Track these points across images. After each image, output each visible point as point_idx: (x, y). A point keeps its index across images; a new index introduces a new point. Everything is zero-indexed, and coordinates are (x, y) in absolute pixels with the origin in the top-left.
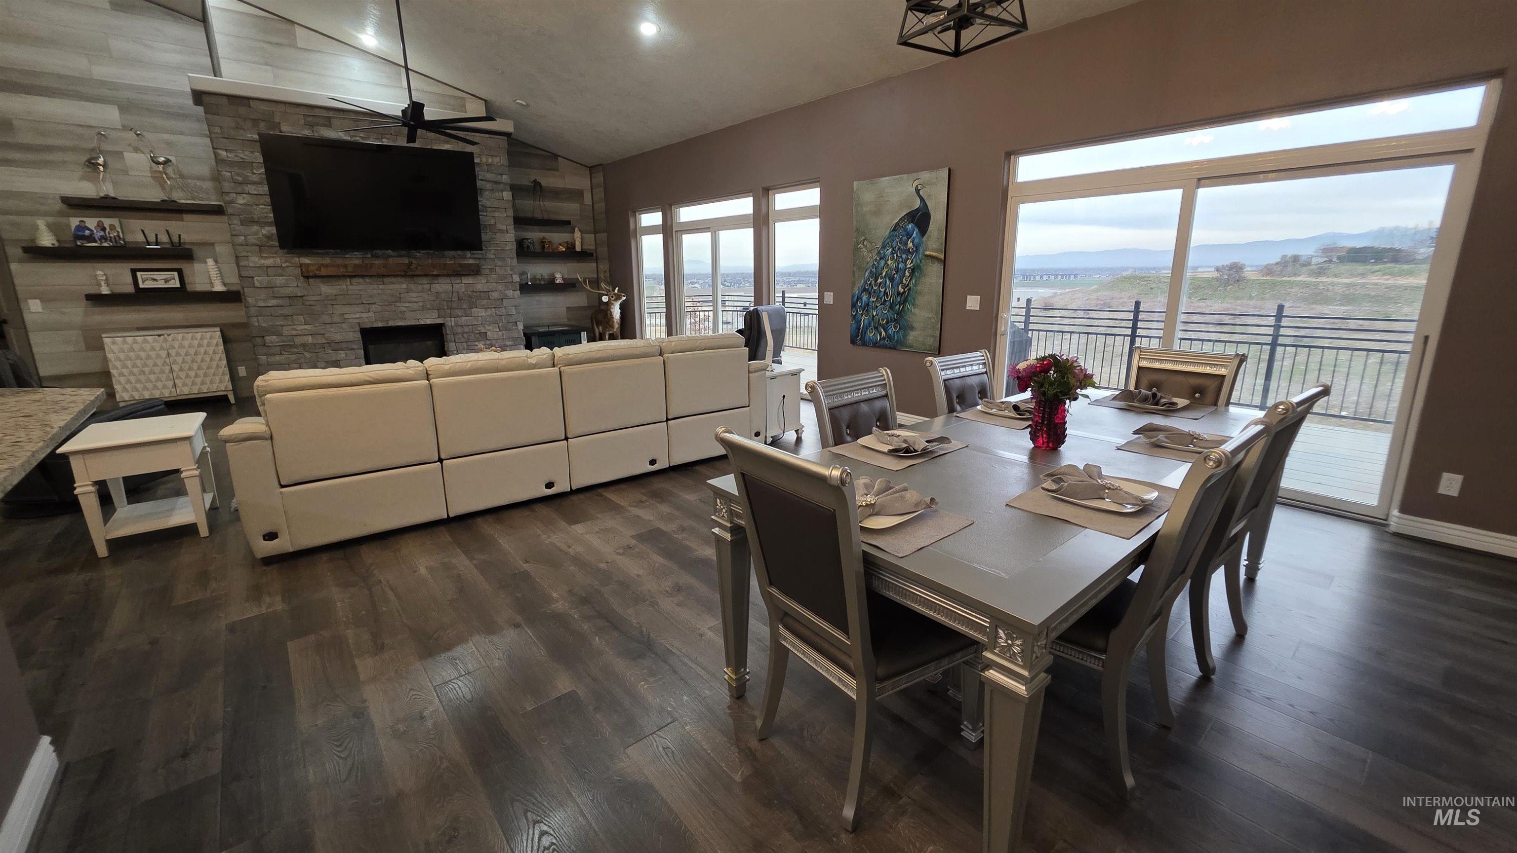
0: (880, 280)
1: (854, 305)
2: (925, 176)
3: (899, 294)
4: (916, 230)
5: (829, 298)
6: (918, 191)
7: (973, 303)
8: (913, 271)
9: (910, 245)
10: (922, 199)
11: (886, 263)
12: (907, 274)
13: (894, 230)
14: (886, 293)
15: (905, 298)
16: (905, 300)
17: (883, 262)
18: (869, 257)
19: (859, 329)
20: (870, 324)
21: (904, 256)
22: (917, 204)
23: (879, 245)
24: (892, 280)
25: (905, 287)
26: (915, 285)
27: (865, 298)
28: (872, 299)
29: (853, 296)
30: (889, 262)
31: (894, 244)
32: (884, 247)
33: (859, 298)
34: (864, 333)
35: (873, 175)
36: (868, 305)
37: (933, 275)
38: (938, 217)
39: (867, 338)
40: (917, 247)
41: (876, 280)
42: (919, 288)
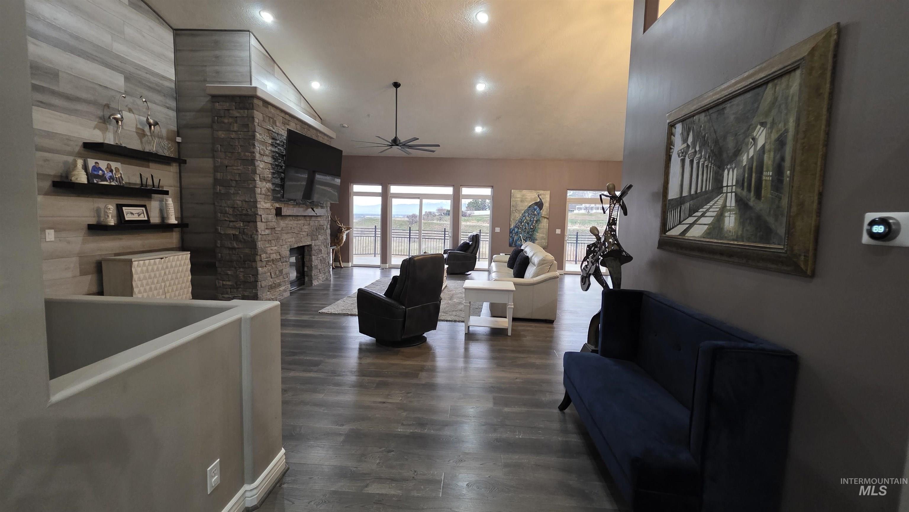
0: (523, 224)
1: (511, 232)
2: (541, 192)
3: (531, 228)
4: (538, 208)
5: (498, 230)
6: (539, 196)
7: (558, 231)
8: (537, 221)
9: (535, 213)
10: (540, 199)
11: (526, 218)
12: (534, 222)
13: (529, 207)
14: (525, 228)
15: (534, 230)
16: (534, 231)
17: (524, 218)
18: (517, 216)
19: (513, 241)
20: (518, 239)
21: (533, 216)
22: (539, 200)
23: (523, 212)
24: (528, 224)
25: (533, 226)
26: (538, 225)
27: (516, 230)
28: (519, 230)
29: (510, 229)
30: (527, 218)
31: (529, 212)
32: (524, 213)
33: (514, 230)
34: (516, 242)
35: (521, 189)
36: (517, 232)
37: (544, 224)
38: (546, 205)
39: (517, 244)
40: (538, 214)
41: (521, 223)
42: (539, 227)
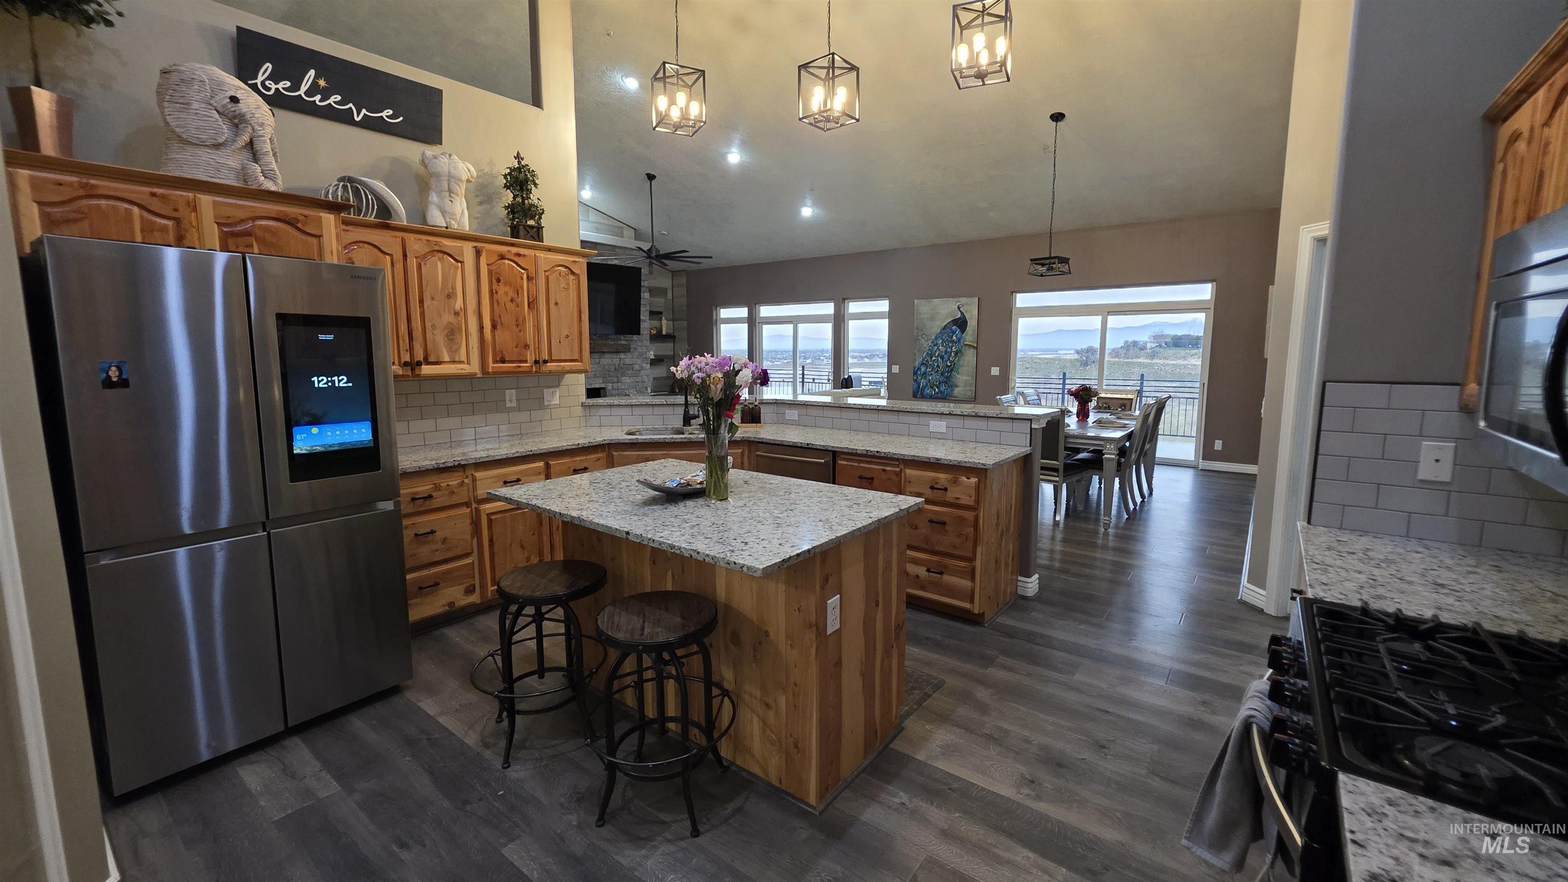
0: (934, 358)
1: (915, 373)
2: (963, 300)
3: (947, 366)
4: (958, 330)
5: (896, 369)
6: (959, 308)
7: (995, 371)
8: (956, 353)
9: (954, 338)
10: (962, 313)
11: (938, 348)
12: (953, 354)
13: (944, 329)
14: (938, 366)
15: (952, 369)
16: (952, 370)
17: (935, 348)
19: (919, 387)
20: (927, 385)
21: (950, 344)
22: (959, 315)
24: (942, 358)
25: (951, 362)
26: (958, 361)
27: (923, 369)
28: (928, 370)
29: (914, 368)
30: (940, 348)
31: (944, 337)
32: (936, 339)
33: (919, 369)
34: (923, 389)
35: (928, 297)
36: (925, 373)
37: (969, 357)
39: (925, 393)
40: (959, 340)
41: (931, 358)
